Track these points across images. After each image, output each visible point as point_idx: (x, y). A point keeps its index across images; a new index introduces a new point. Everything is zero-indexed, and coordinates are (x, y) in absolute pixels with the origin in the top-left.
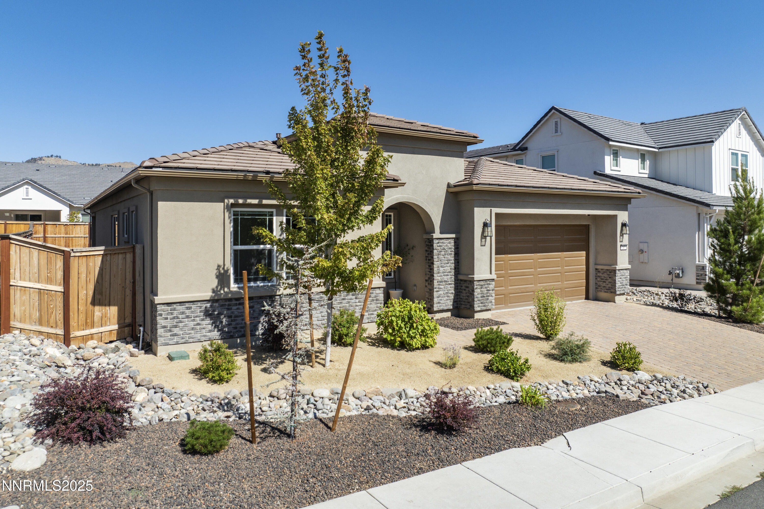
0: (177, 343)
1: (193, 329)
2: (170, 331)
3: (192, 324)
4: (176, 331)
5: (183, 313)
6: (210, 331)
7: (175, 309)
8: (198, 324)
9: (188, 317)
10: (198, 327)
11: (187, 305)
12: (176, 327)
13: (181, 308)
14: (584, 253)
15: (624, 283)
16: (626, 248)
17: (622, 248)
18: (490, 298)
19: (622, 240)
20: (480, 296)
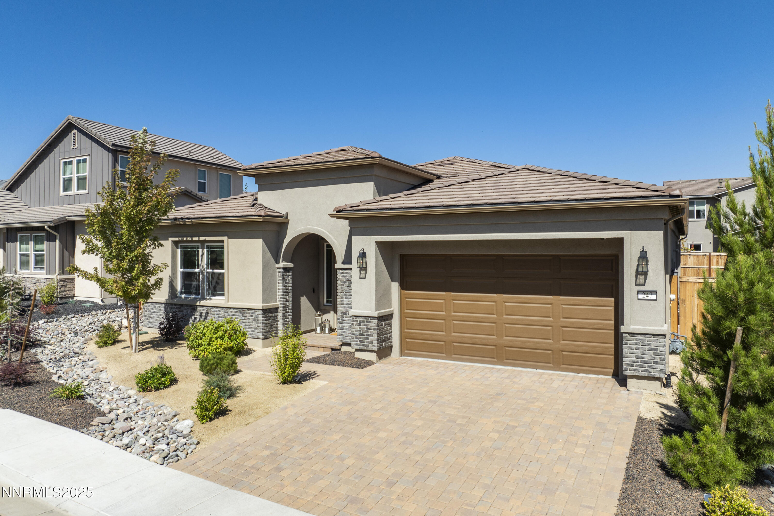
2: (148, 319)
3: (156, 316)
4: (150, 319)
5: (152, 309)
7: (149, 306)
9: (154, 312)
14: (613, 299)
15: (647, 358)
16: (654, 297)
17: (641, 296)
18: (370, 337)
19: (642, 281)
20: (358, 333)
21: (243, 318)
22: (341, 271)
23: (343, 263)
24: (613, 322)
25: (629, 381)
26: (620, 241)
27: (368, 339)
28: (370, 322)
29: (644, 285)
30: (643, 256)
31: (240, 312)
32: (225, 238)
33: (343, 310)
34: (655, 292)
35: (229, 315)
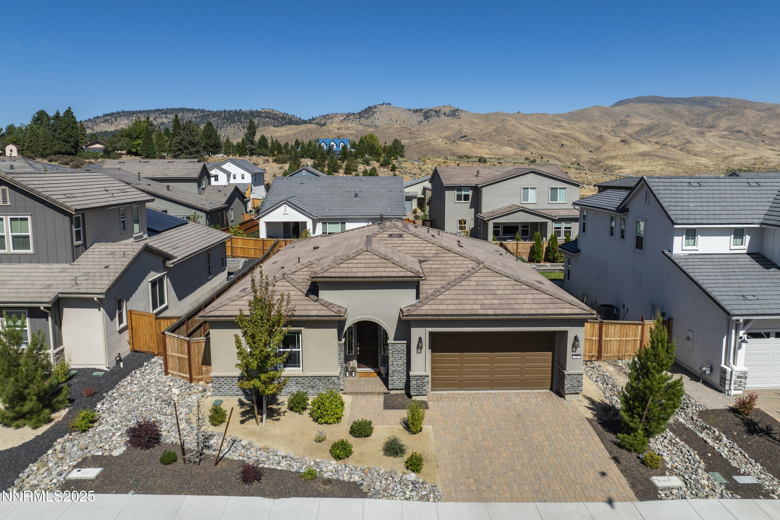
0: (221, 395)
1: (228, 389)
2: (218, 389)
3: (228, 387)
4: (220, 389)
5: (223, 382)
6: (237, 391)
7: (219, 380)
8: (231, 387)
9: (226, 384)
10: (231, 389)
11: (225, 378)
12: (220, 388)
13: (223, 379)
14: (551, 353)
15: (575, 385)
16: (579, 357)
17: (574, 357)
18: (424, 388)
19: (574, 350)
20: (416, 386)
21: (321, 382)
22: (392, 345)
23: (394, 340)
24: (551, 364)
25: (566, 396)
26: (566, 332)
27: (422, 388)
28: (424, 379)
29: (575, 352)
30: (576, 339)
31: (318, 379)
32: (303, 329)
33: (394, 369)
34: (580, 355)
35: (306, 381)
